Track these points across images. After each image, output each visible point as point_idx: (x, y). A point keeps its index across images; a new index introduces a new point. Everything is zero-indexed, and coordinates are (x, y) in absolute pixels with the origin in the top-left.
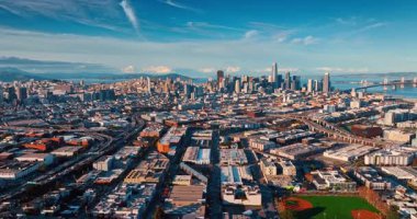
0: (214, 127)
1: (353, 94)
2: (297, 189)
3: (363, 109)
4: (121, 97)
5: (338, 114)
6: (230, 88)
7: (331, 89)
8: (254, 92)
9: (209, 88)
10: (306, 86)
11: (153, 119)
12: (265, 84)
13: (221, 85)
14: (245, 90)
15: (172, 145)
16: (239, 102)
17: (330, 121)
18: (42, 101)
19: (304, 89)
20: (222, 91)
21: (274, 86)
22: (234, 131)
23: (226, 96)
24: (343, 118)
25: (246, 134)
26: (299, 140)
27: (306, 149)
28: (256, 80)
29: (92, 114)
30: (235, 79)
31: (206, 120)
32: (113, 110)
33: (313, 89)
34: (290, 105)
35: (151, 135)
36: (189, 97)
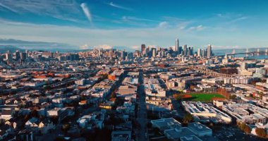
0: (140, 71)
1: (226, 57)
2: (185, 91)
3: (230, 63)
4: (83, 59)
5: (214, 66)
6: (150, 54)
7: (212, 54)
8: (164, 57)
9: (137, 54)
10: (196, 53)
11: (104, 67)
12: (171, 52)
13: (144, 52)
14: (159, 55)
15: (116, 76)
16: (155, 61)
17: (209, 68)
18: (36, 60)
19: (195, 55)
20: (145, 56)
21: (177, 53)
22: (151, 72)
23: (147, 58)
24: (217, 67)
25: (159, 74)
26: (189, 75)
27: (193, 78)
28: (166, 50)
29: (67, 66)
30: (153, 49)
31: (135, 68)
32: (79, 64)
33: (201, 55)
34: (186, 62)
35: (104, 73)
36: (124, 59)
